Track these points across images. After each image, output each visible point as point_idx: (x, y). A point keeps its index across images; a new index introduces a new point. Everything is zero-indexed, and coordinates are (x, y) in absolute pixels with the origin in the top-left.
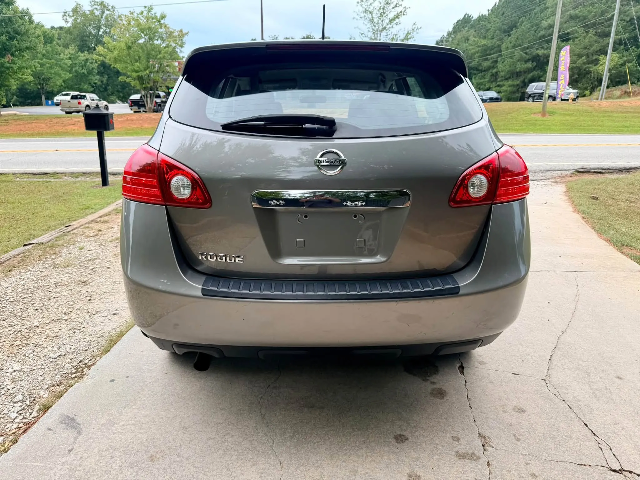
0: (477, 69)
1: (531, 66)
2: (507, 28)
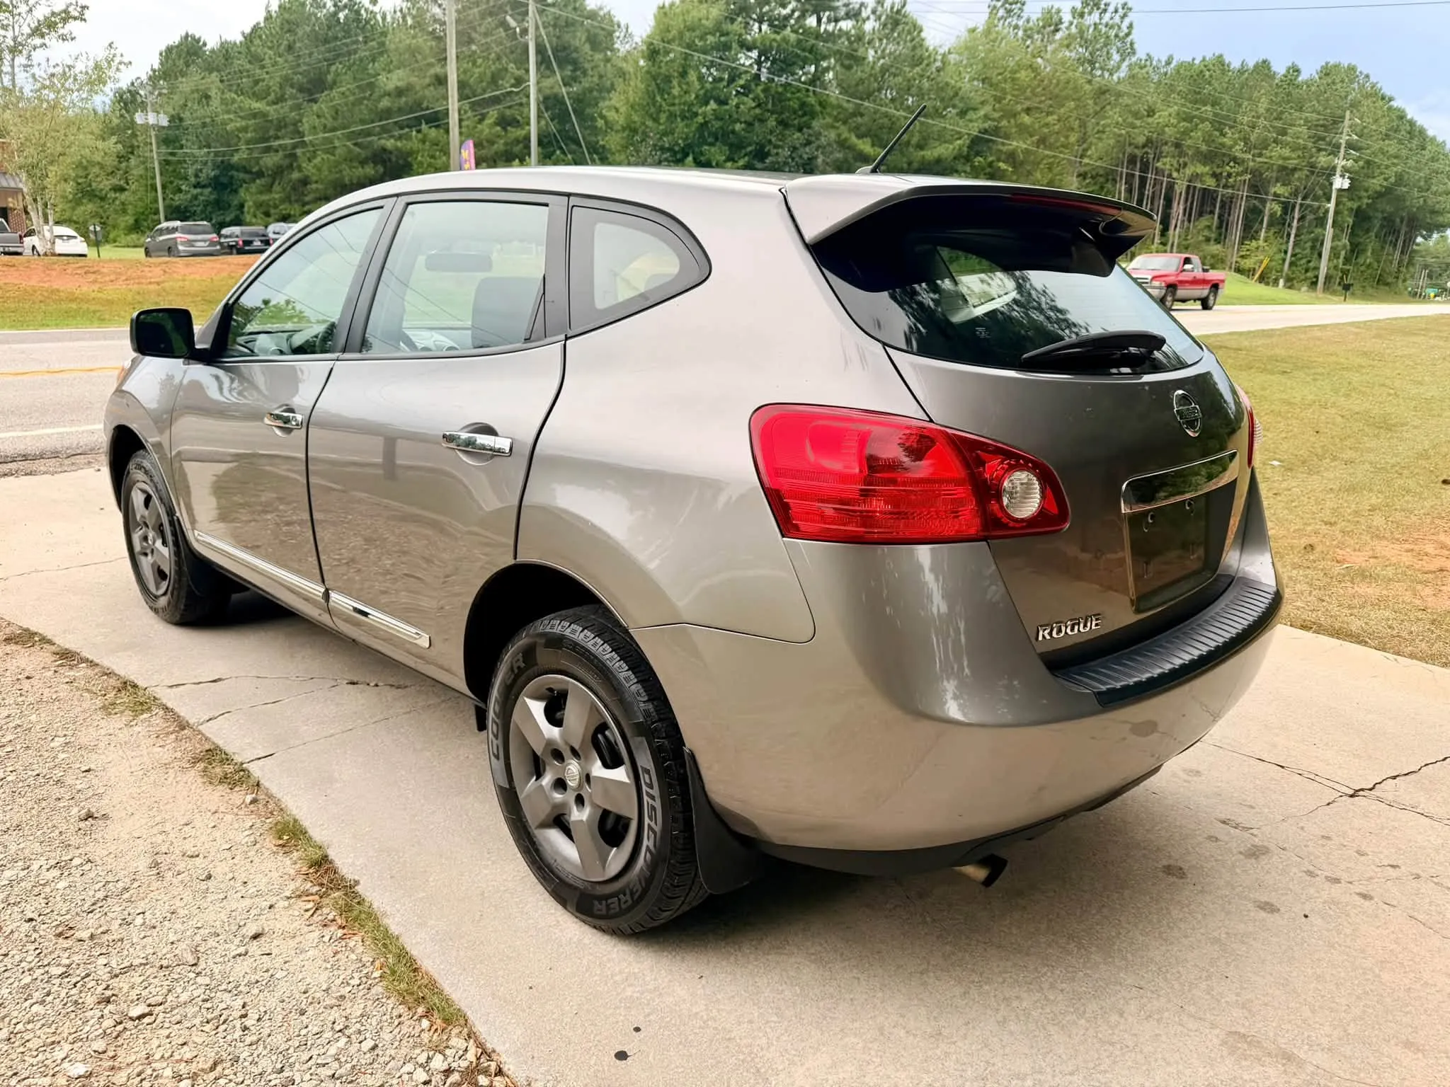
0: (246, 170)
1: (373, 172)
2: (305, 80)
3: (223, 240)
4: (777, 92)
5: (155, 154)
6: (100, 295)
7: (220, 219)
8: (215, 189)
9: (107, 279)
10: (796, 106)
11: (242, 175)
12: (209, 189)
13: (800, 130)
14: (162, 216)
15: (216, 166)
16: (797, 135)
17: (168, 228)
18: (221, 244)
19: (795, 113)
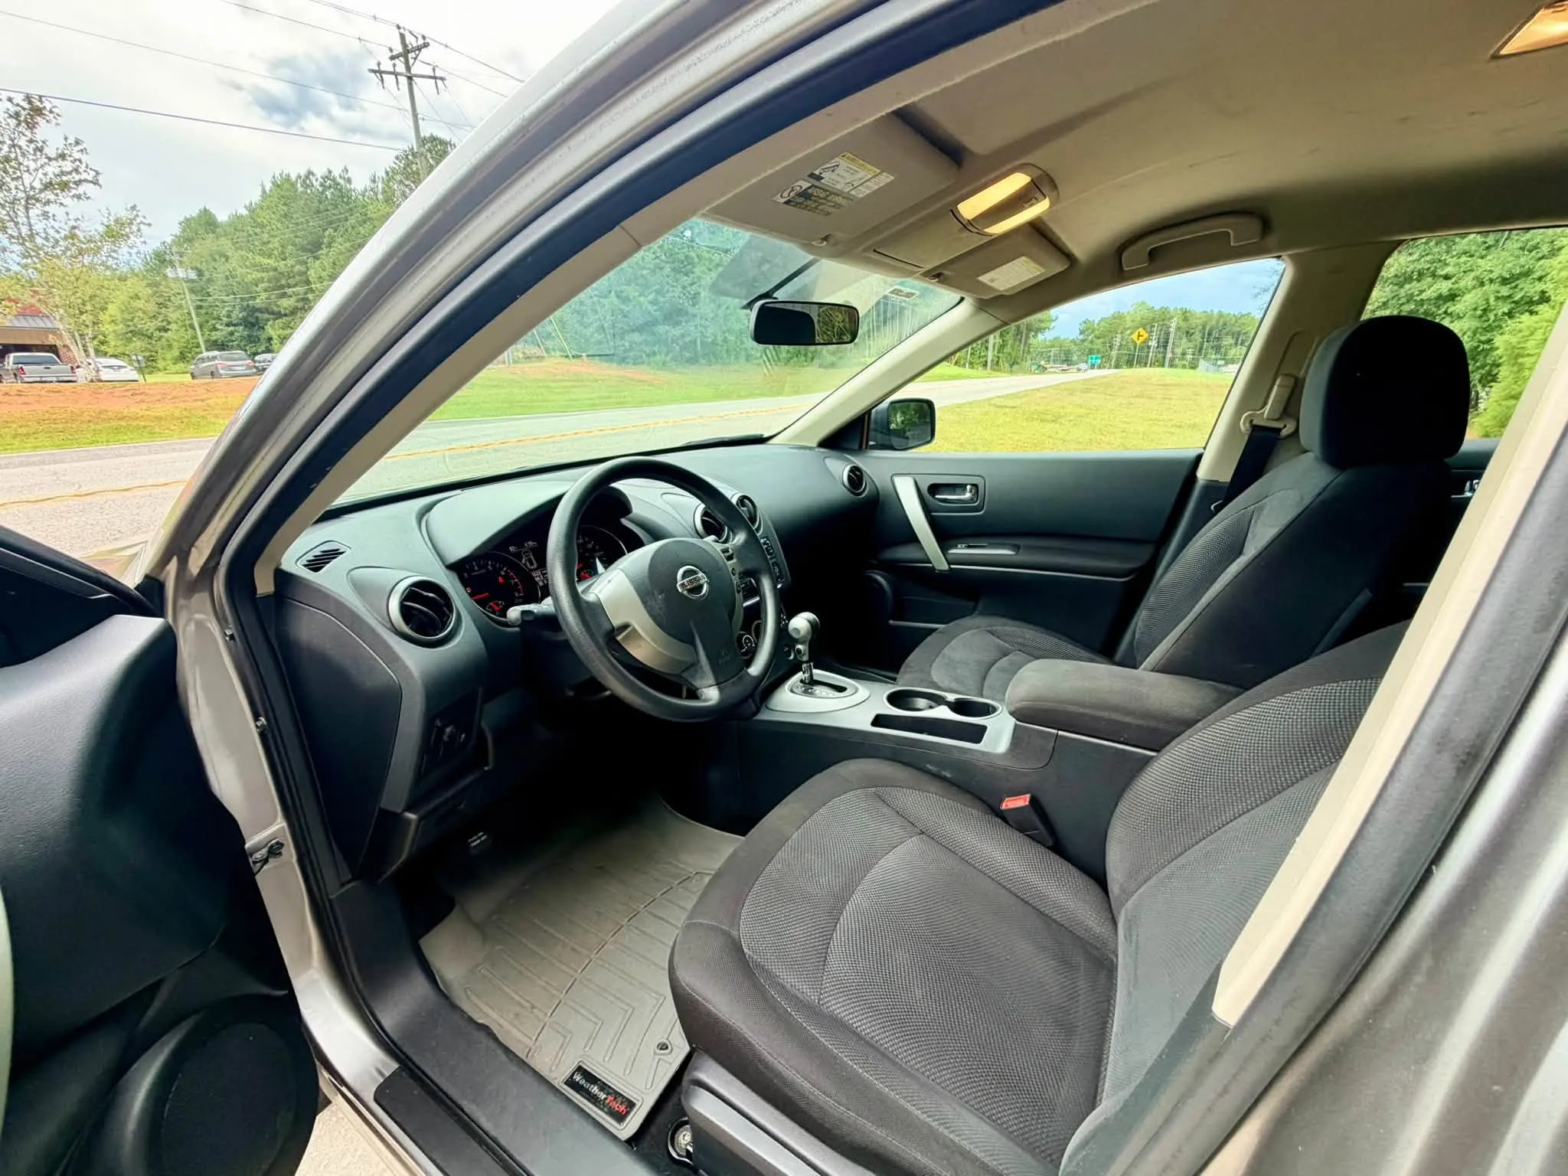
0: (269, 312)
3: (257, 364)
4: (669, 249)
5: (190, 301)
6: (147, 413)
7: (254, 349)
8: (246, 326)
9: (154, 399)
10: (683, 258)
11: (266, 316)
12: (241, 328)
13: (686, 274)
14: (203, 347)
15: (243, 309)
16: (685, 278)
17: (208, 357)
18: (255, 367)
19: (682, 262)
